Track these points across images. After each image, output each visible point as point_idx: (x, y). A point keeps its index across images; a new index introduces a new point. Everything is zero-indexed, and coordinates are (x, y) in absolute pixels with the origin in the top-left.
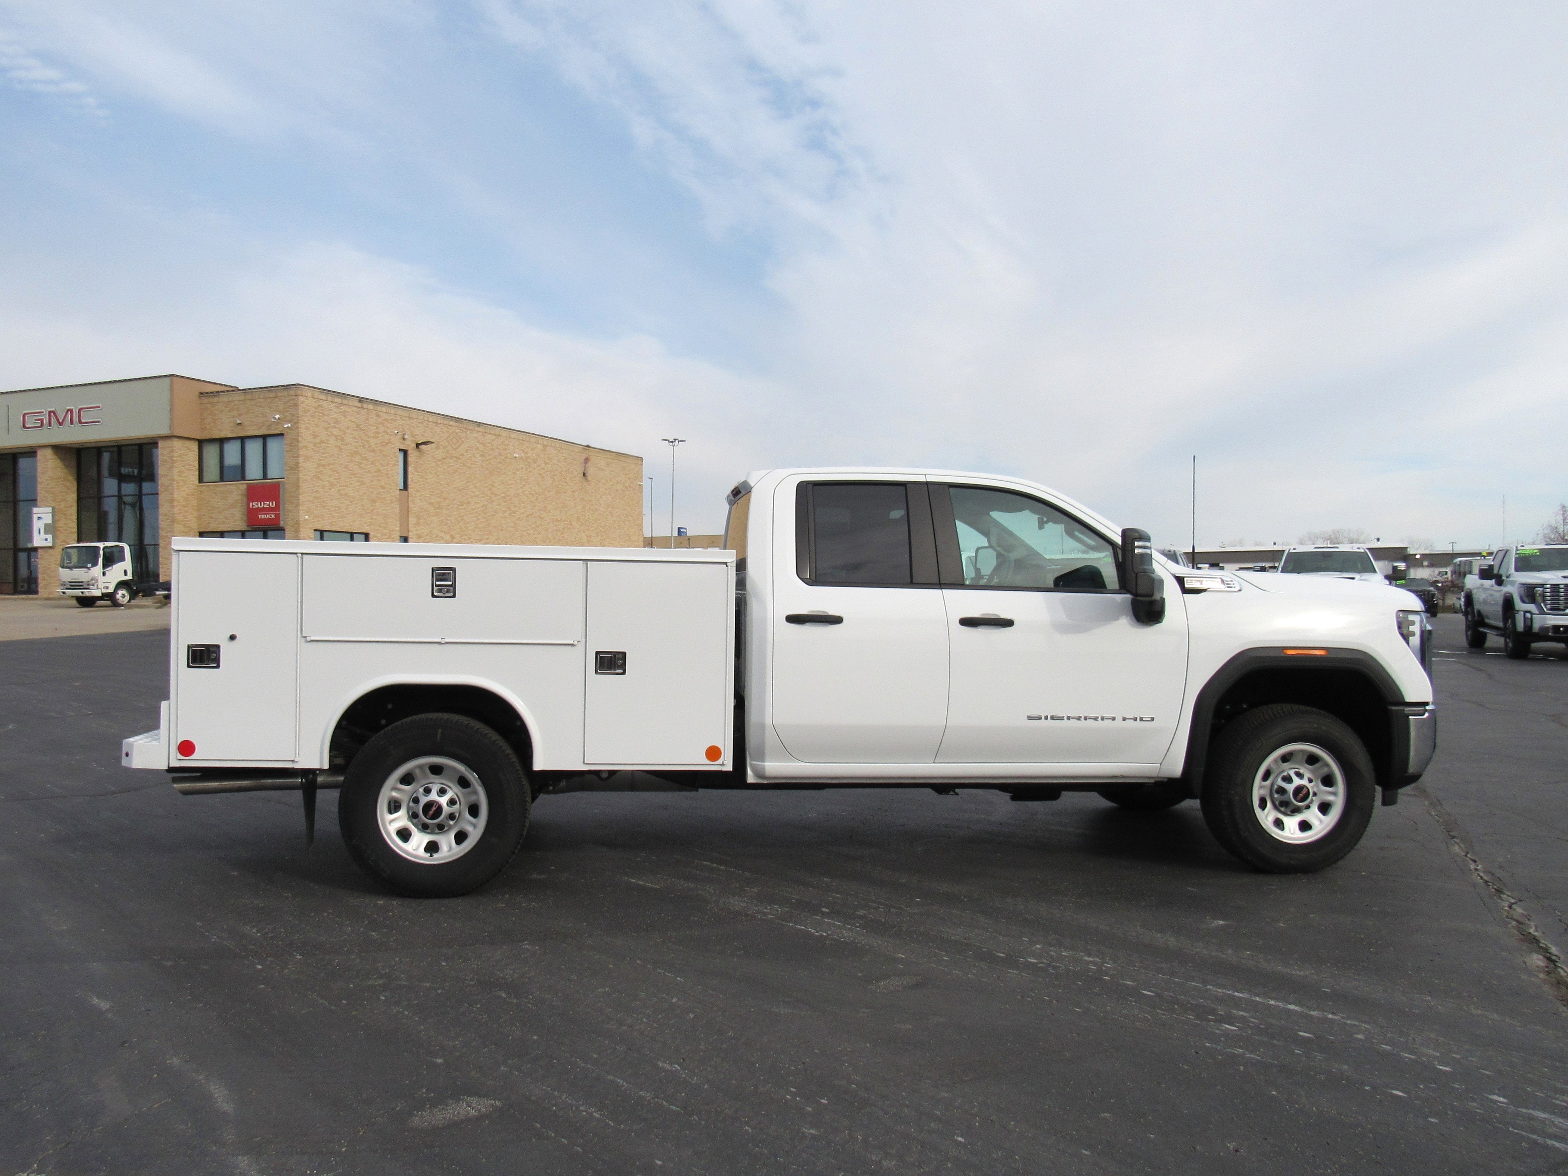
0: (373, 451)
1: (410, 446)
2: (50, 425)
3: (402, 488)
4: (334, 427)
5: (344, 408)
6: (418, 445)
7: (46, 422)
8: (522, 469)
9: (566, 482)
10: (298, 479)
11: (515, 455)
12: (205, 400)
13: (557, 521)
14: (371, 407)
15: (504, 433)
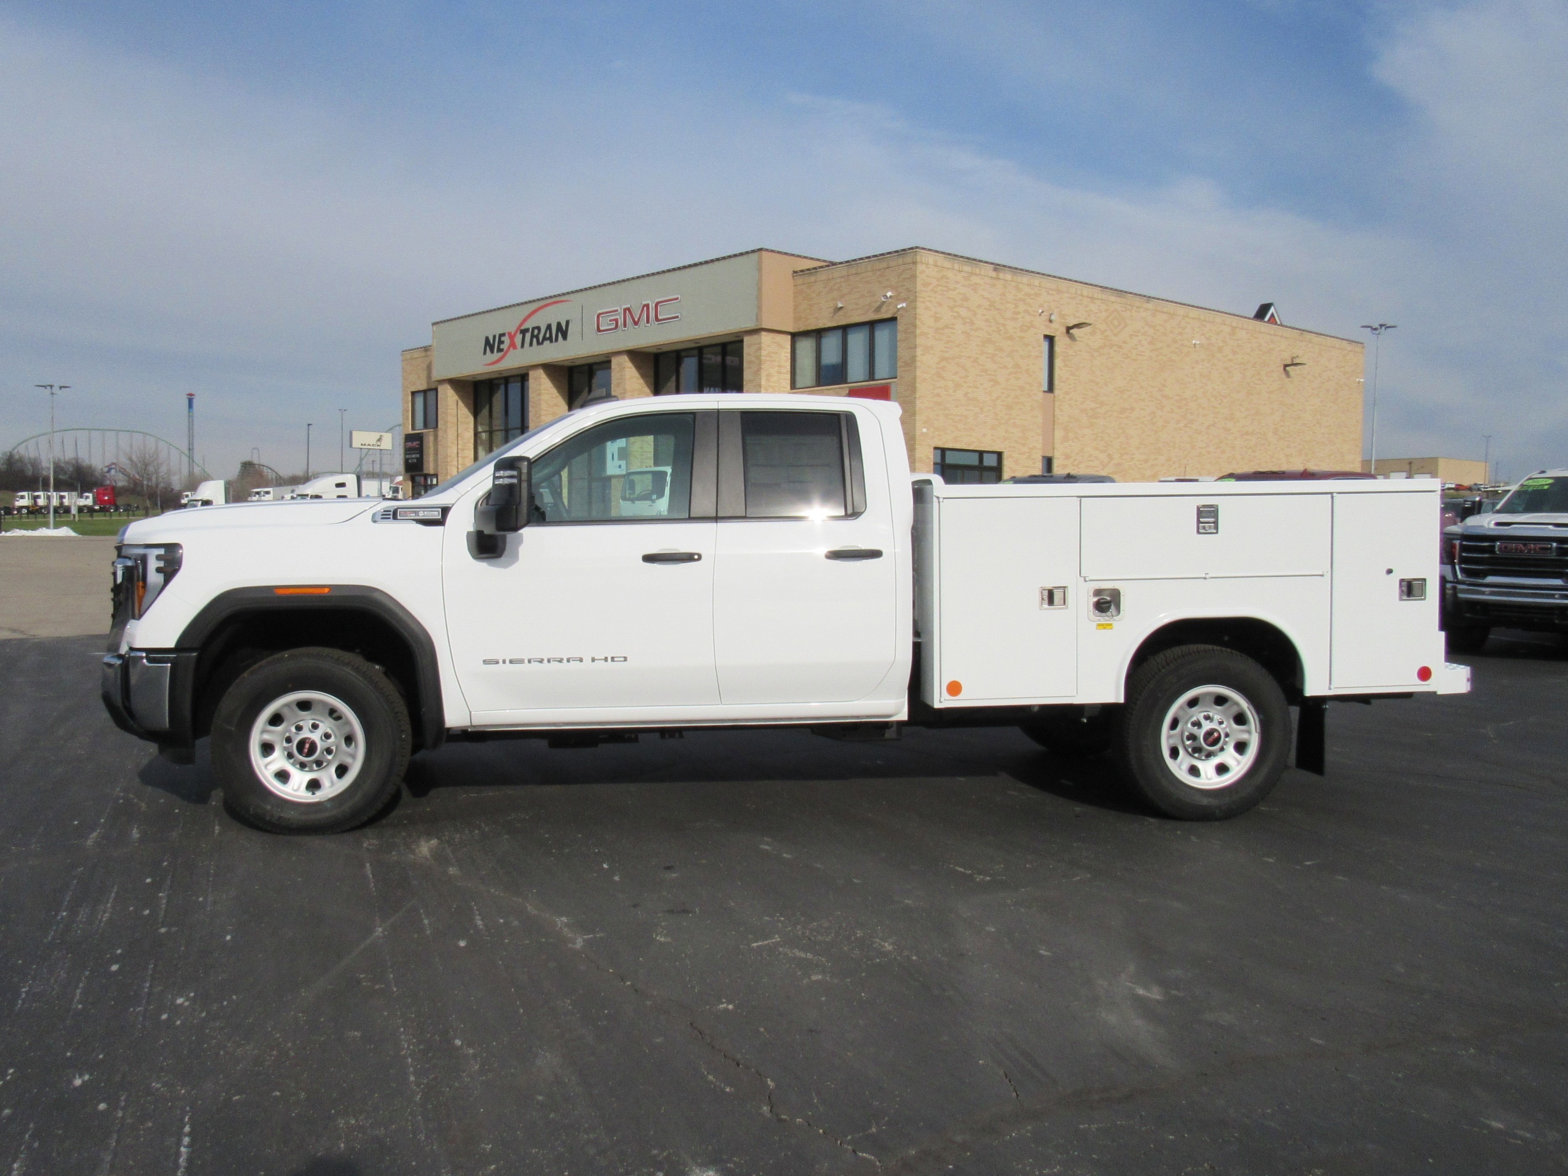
0: (1011, 338)
1: (1058, 330)
2: (625, 326)
3: (1046, 390)
4: (961, 306)
5: (975, 280)
6: (1068, 329)
7: (621, 322)
8: (1203, 361)
9: (1260, 380)
10: (914, 378)
11: (1194, 342)
12: (800, 280)
13: (1247, 433)
14: (1009, 277)
15: (1181, 310)
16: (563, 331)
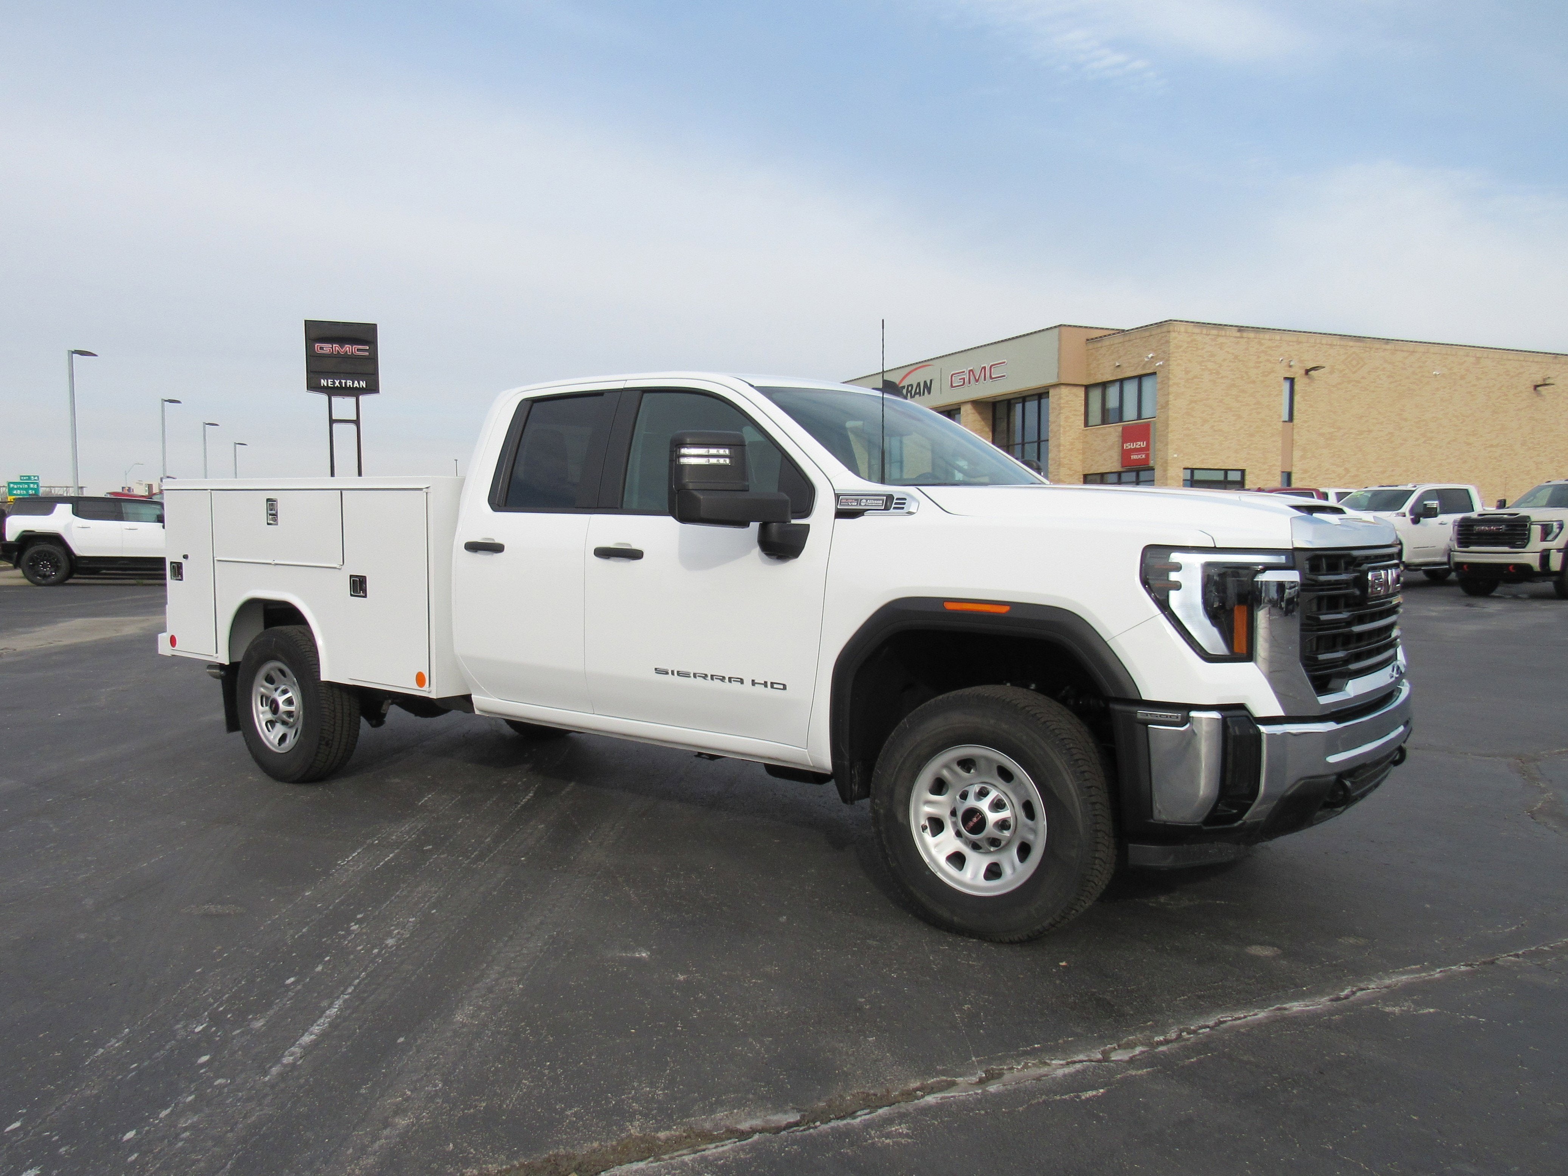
0: (1254, 382)
1: (1297, 372)
2: (970, 383)
3: (1287, 420)
4: (1209, 361)
5: (1220, 340)
6: (1307, 372)
7: (967, 380)
8: (1445, 388)
9: (1507, 399)
10: (1168, 417)
11: (1434, 373)
12: (1091, 346)
13: (1492, 446)
14: (1252, 335)
15: (1421, 348)
16: (928, 387)
